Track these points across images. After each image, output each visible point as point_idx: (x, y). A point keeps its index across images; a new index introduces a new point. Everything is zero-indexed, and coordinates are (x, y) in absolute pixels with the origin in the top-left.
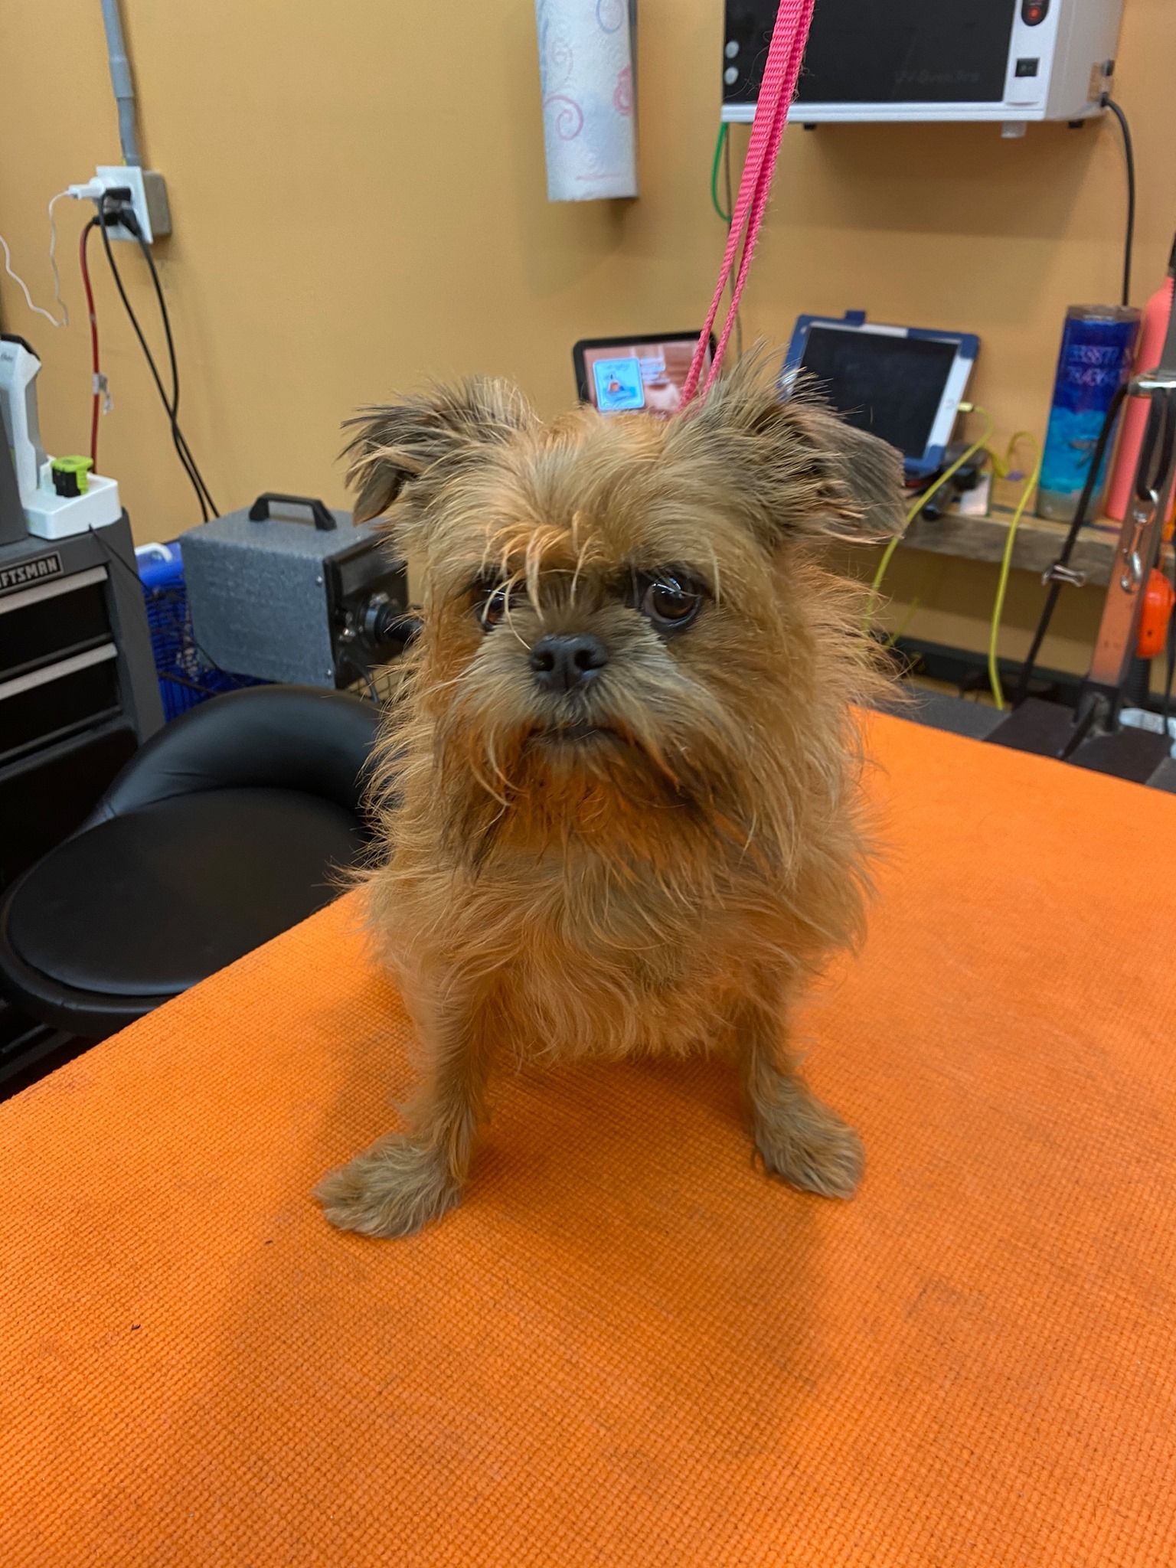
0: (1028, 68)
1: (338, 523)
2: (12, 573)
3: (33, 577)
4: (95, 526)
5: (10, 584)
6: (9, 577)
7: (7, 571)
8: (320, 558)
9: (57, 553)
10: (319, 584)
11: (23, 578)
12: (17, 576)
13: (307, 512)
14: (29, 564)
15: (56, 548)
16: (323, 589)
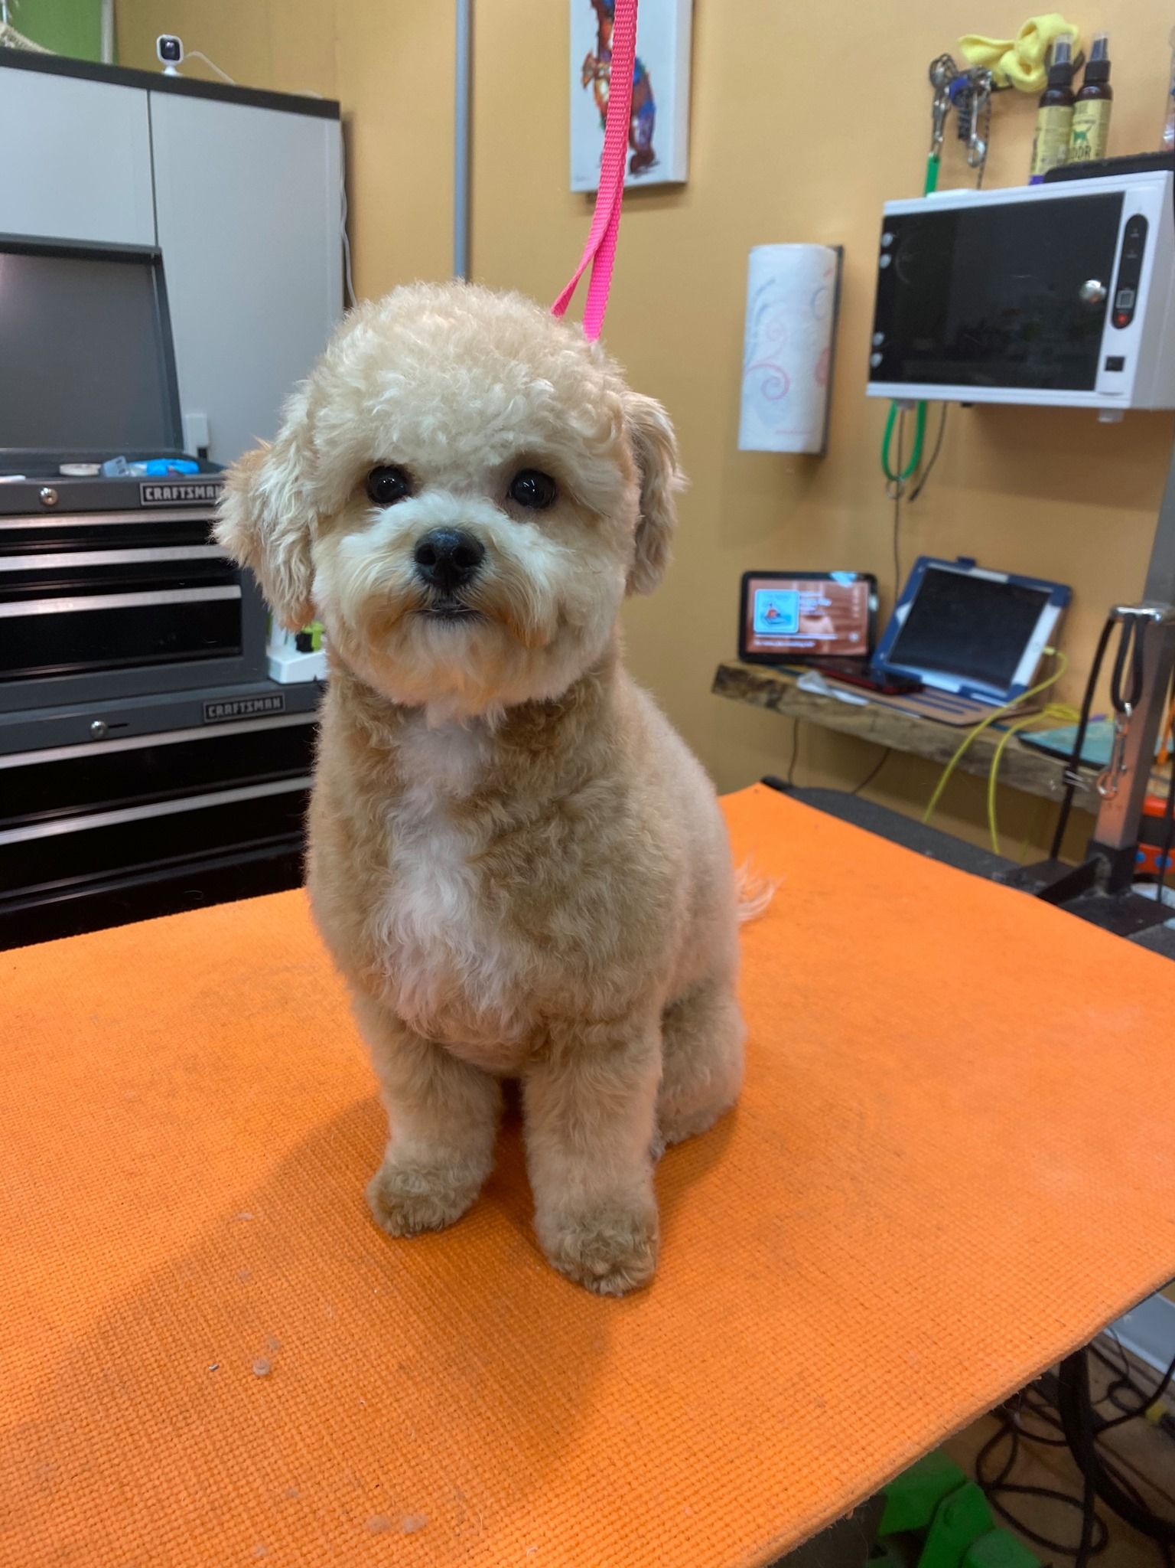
0: (1116, 364)
2: (243, 705)
3: (259, 710)
5: (239, 712)
6: (240, 708)
7: (239, 702)
9: (283, 694)
11: (251, 709)
12: (246, 707)
14: (258, 700)
15: (284, 691)
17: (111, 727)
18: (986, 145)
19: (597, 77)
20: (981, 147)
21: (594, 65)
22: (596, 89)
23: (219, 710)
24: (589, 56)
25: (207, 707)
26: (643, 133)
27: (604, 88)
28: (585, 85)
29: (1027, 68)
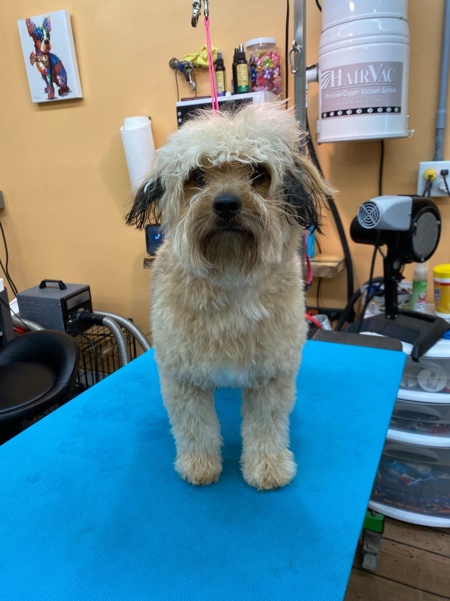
1: (67, 287)
8: (60, 298)
10: (59, 307)
13: (57, 284)
16: (61, 307)
18: (195, 83)
19: (37, 61)
20: (194, 84)
21: (35, 57)
22: (37, 65)
24: (32, 53)
26: (63, 81)
27: (41, 65)
28: (32, 64)
29: (205, 60)
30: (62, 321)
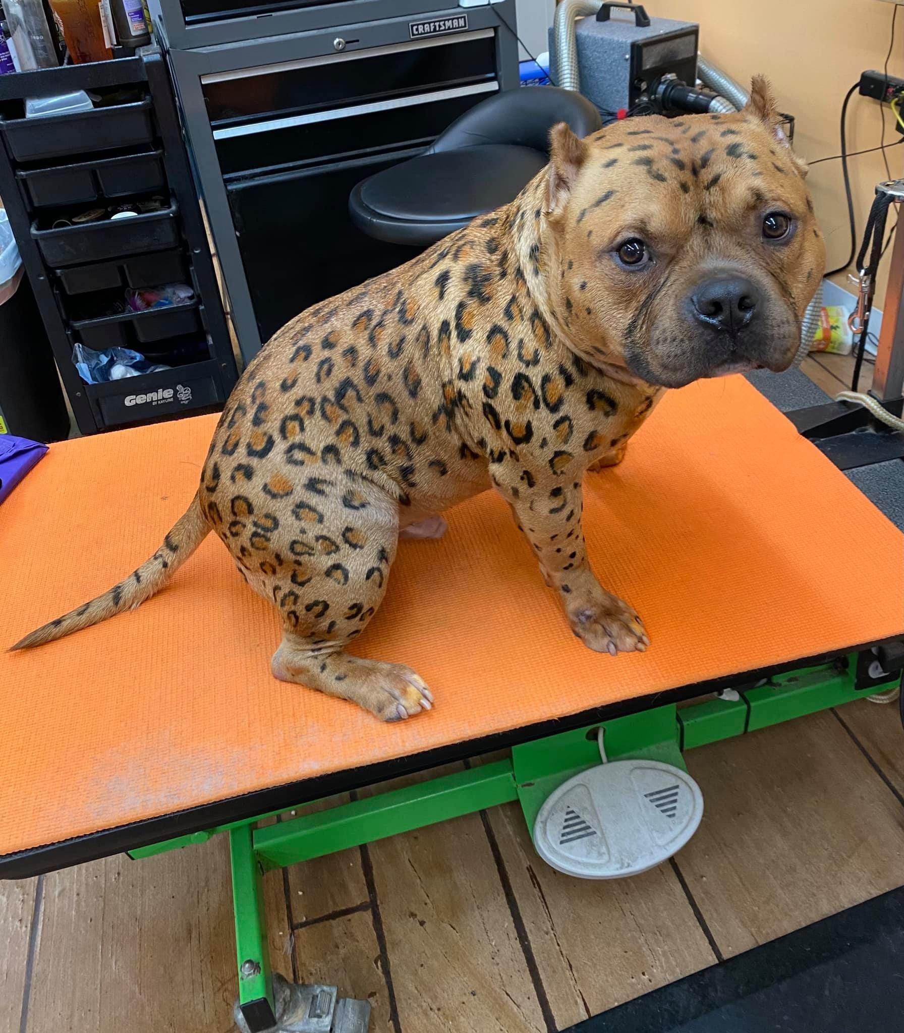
1: (651, 23)
2: (437, 24)
3: (449, 28)
4: (492, 2)
5: (435, 30)
6: (435, 26)
7: (434, 22)
8: (629, 41)
9: (466, 15)
10: (627, 60)
11: (443, 28)
12: (440, 26)
13: (632, 16)
14: (448, 20)
15: (467, 12)
16: (629, 62)
17: (347, 42)
23: (421, 28)
25: (412, 26)
30: (627, 93)
